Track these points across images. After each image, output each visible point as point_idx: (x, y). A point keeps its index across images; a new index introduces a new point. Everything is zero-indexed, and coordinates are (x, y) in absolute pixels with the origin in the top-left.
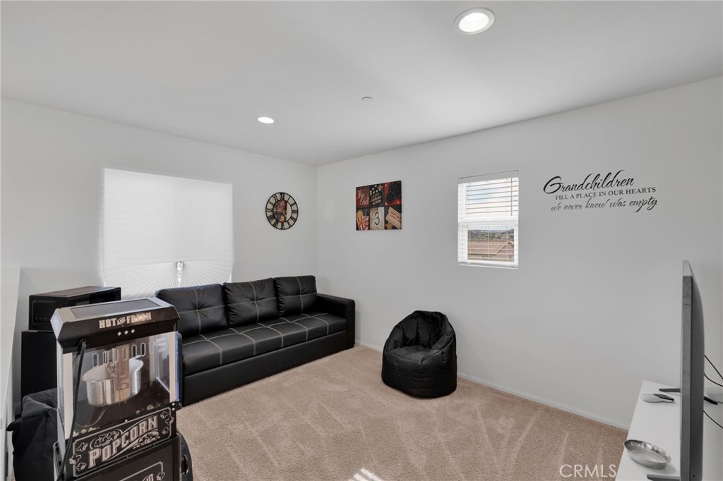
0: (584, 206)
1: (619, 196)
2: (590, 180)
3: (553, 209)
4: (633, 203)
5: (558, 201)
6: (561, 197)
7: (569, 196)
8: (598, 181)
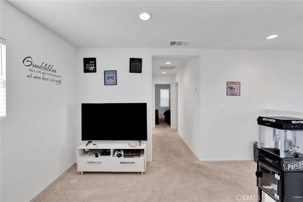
0: (42, 78)
1: (53, 77)
2: (44, 65)
3: (28, 76)
4: (56, 81)
5: (31, 72)
6: (32, 70)
7: (36, 71)
8: (46, 67)
